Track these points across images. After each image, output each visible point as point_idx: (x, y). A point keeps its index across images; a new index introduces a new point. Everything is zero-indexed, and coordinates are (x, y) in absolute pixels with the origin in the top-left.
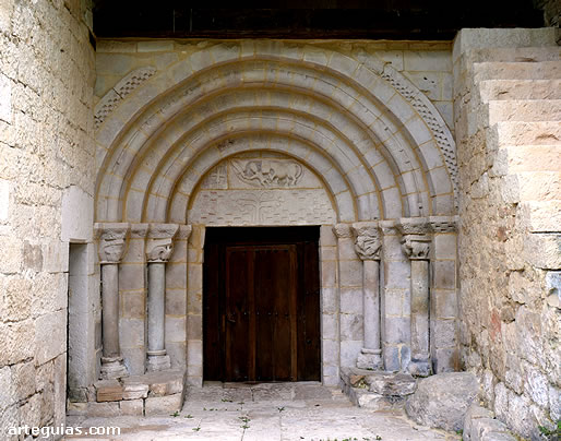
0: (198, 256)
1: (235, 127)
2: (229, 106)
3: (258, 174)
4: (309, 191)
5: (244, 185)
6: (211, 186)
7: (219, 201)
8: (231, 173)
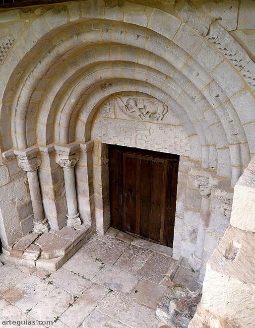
0: (98, 161)
1: (103, 76)
2: (91, 61)
3: (135, 109)
4: (172, 127)
5: (125, 117)
6: (104, 115)
7: (109, 126)
8: (117, 106)
